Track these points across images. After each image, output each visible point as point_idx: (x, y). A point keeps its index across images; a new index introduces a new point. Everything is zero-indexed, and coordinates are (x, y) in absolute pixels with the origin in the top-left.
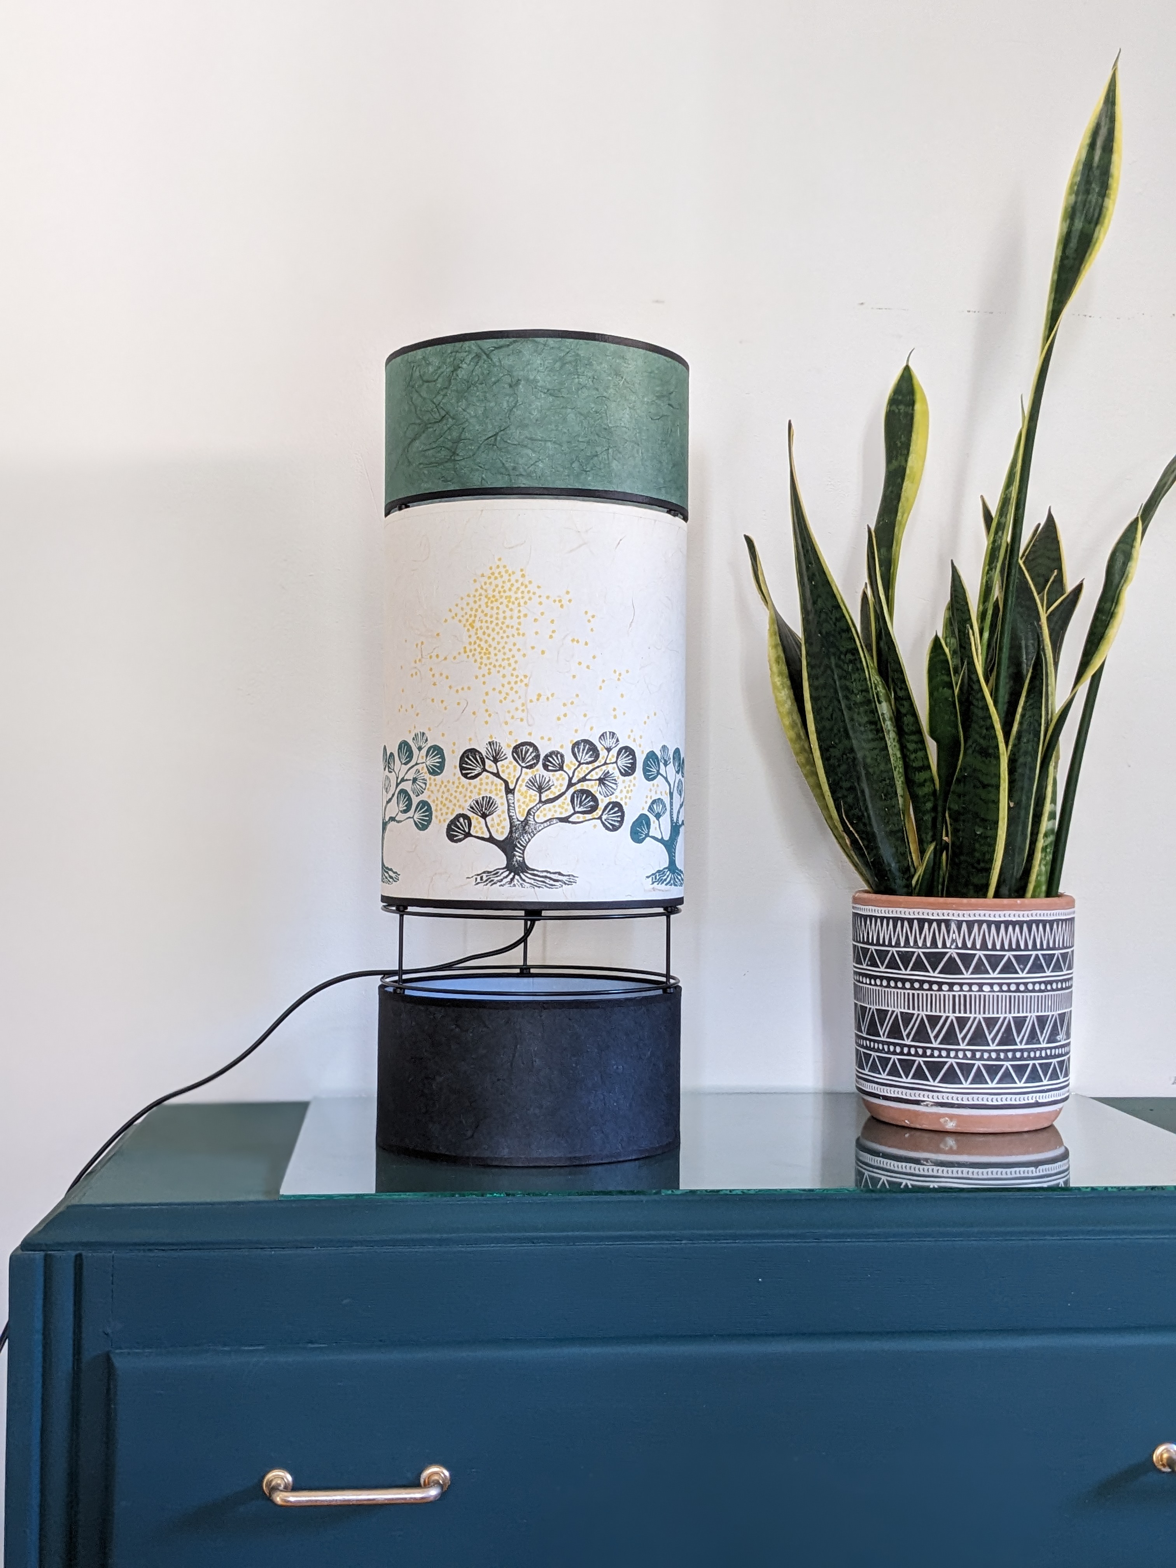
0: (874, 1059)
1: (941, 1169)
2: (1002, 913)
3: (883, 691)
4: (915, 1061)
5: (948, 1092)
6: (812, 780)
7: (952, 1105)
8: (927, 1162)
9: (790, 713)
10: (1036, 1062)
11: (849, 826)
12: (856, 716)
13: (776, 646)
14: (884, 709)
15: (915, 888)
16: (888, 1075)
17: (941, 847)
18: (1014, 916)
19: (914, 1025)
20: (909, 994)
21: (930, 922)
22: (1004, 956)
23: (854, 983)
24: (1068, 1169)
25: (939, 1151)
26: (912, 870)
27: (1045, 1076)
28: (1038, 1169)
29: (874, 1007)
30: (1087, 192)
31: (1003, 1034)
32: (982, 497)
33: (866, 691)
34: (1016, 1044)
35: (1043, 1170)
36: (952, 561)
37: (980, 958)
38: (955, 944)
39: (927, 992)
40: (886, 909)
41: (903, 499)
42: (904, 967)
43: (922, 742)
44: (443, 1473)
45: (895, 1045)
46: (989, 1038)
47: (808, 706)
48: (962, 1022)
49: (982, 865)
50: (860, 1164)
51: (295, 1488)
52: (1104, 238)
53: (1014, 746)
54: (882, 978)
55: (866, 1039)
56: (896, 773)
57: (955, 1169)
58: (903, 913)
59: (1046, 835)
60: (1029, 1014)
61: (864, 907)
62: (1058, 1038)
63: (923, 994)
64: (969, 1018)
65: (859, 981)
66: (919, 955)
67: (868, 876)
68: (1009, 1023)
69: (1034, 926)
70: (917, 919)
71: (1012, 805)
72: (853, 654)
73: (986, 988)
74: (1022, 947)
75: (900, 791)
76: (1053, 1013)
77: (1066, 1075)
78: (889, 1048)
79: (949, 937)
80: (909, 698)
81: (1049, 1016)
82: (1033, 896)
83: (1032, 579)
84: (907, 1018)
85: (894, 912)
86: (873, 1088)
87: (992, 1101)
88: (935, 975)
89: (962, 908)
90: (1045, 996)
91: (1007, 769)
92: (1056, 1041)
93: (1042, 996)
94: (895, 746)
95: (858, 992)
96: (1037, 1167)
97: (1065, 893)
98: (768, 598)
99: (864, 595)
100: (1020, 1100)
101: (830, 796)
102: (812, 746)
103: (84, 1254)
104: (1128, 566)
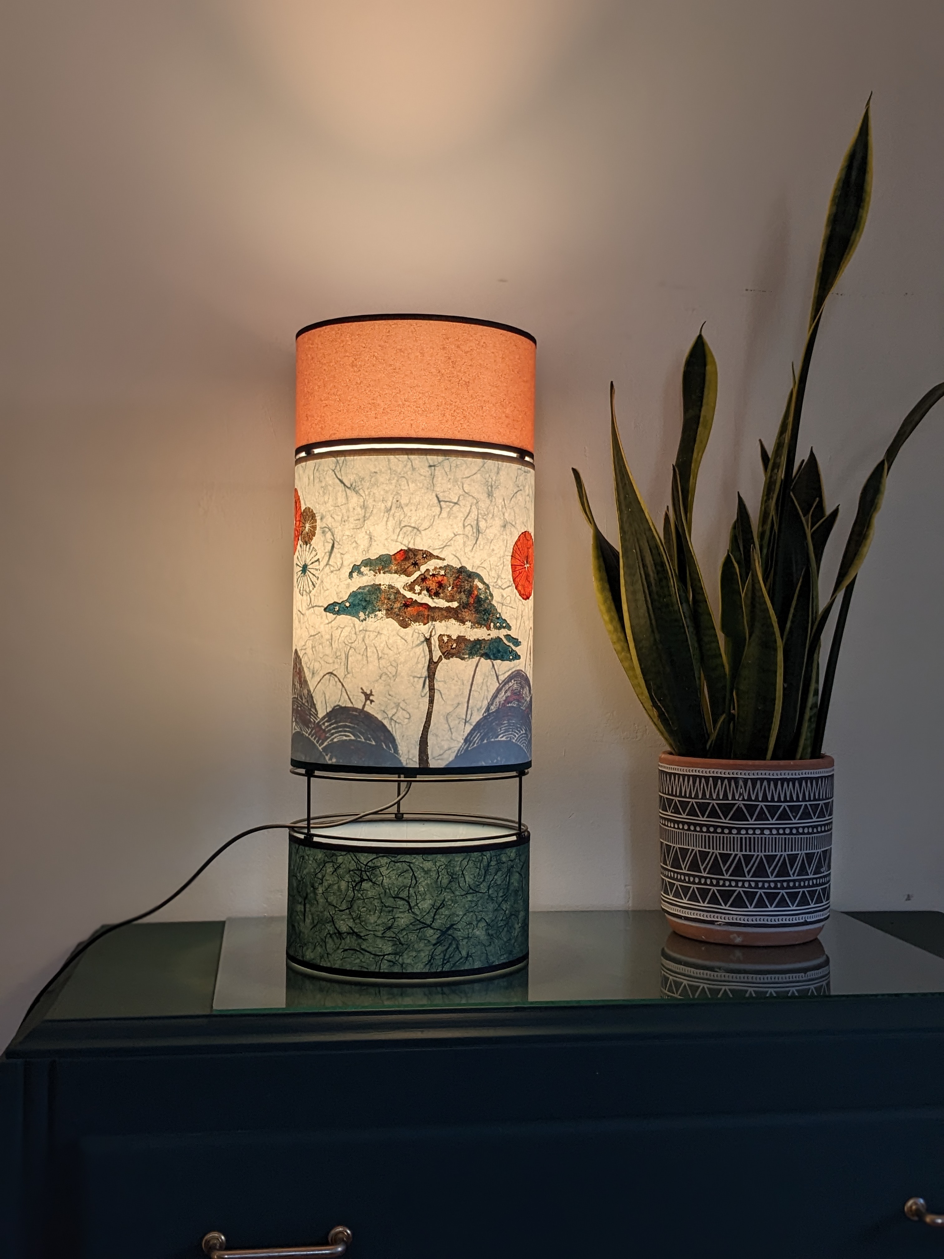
0: (677, 887)
1: (731, 975)
2: (779, 772)
4: (710, 889)
5: (737, 914)
6: (626, 663)
7: (739, 925)
8: (720, 969)
9: (609, 610)
10: (805, 890)
11: (657, 702)
12: (663, 615)
13: (597, 557)
14: (684, 609)
15: (709, 750)
16: (688, 900)
17: (730, 718)
18: (788, 774)
19: (710, 861)
21: (723, 779)
22: (781, 806)
23: (660, 826)
24: (829, 973)
25: (729, 961)
26: (707, 736)
27: (812, 900)
28: (806, 975)
29: (677, 846)
30: (846, 204)
31: (780, 868)
32: (760, 441)
33: (672, 595)
34: (790, 876)
35: (811, 974)
36: (738, 492)
37: (762, 808)
38: (742, 797)
39: (720, 835)
40: (687, 768)
41: (698, 441)
42: (701, 814)
43: (715, 636)
44: (347, 1232)
45: (694, 876)
46: (769, 871)
47: (625, 606)
48: (748, 858)
49: (763, 733)
50: (665, 969)
51: (229, 1247)
52: (859, 241)
53: (787, 640)
54: (683, 823)
55: (671, 871)
56: (693, 659)
57: (742, 976)
58: (700, 772)
59: (811, 709)
60: (799, 852)
61: (668, 766)
62: (822, 870)
63: (716, 837)
64: (753, 855)
65: (665, 825)
66: (713, 804)
67: (672, 742)
68: (785, 858)
69: (804, 783)
70: (712, 777)
71: (786, 685)
72: (661, 567)
73: (767, 832)
74: (795, 799)
76: (818, 851)
77: (828, 899)
78: (689, 879)
79: (737, 792)
80: (705, 602)
81: (815, 853)
82: (801, 759)
83: (799, 504)
84: (704, 855)
85: (694, 771)
86: (676, 910)
87: (771, 921)
88: (727, 821)
89: (747, 769)
90: (812, 837)
91: (782, 658)
92: (820, 872)
93: (810, 838)
94: (693, 638)
95: (663, 833)
96: (806, 973)
97: (826, 755)
98: (591, 520)
99: (667, 516)
100: (793, 920)
101: (642, 677)
102: (628, 638)
103: (57, 1061)
104: (877, 497)
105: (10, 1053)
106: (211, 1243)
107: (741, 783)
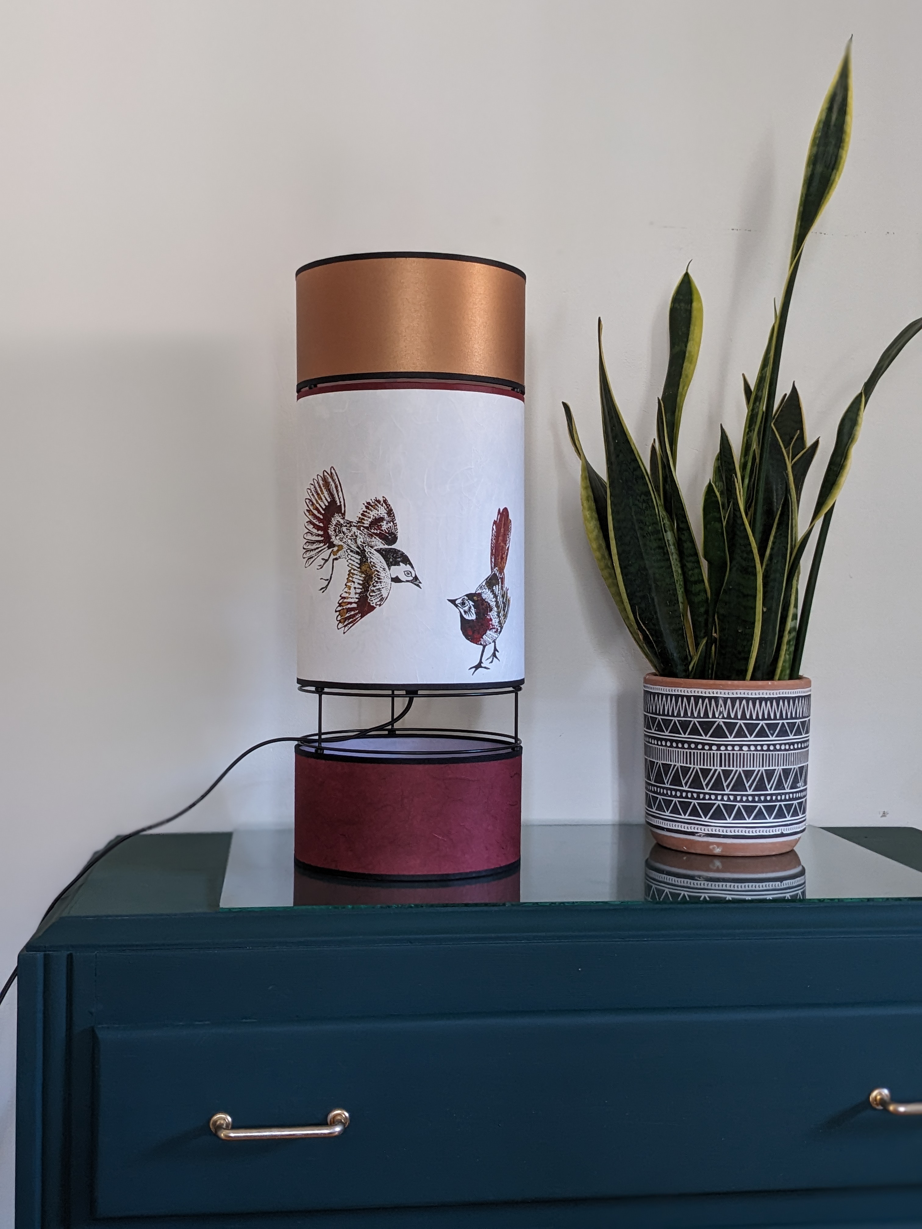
0: (660, 801)
1: (710, 883)
2: (757, 692)
3: (668, 523)
4: (691, 802)
5: (717, 826)
6: (614, 589)
7: (719, 836)
8: (700, 878)
9: (597, 538)
10: (782, 803)
11: (642, 625)
12: (648, 543)
13: (586, 488)
14: (669, 536)
15: (692, 671)
16: (670, 813)
17: (712, 641)
18: (766, 694)
19: (691, 776)
20: (687, 752)
21: (703, 698)
22: (759, 724)
23: (645, 744)
24: (804, 883)
25: (709, 870)
26: (689, 658)
27: (788, 813)
28: (782, 883)
29: (660, 762)
30: (826, 145)
31: (757, 782)
32: (743, 375)
33: (656, 523)
34: (767, 790)
35: (787, 883)
36: (721, 425)
37: (740, 725)
38: (722, 715)
39: (700, 751)
40: (670, 688)
41: (683, 376)
42: (683, 732)
43: (698, 562)
44: (345, 1115)
45: (676, 790)
46: (747, 786)
47: (612, 534)
48: (727, 773)
49: (743, 655)
50: (648, 878)
51: (235, 1126)
52: (838, 180)
53: (767, 565)
54: (666, 740)
55: (654, 786)
56: (677, 585)
57: (721, 884)
58: (682, 691)
59: (790, 632)
60: (776, 768)
61: (652, 686)
62: (798, 785)
63: (697, 753)
64: (733, 770)
65: (649, 742)
66: (694, 723)
67: (656, 663)
68: (762, 773)
69: (781, 702)
70: (694, 696)
71: (765, 610)
72: (646, 496)
73: (745, 748)
74: (772, 717)
75: (680, 599)
76: (794, 767)
77: (804, 812)
78: (671, 793)
79: (717, 710)
80: (688, 529)
81: (791, 768)
82: (779, 680)
83: (781, 437)
84: (685, 770)
85: (676, 691)
86: (659, 822)
87: (749, 833)
88: (707, 738)
89: (727, 688)
90: (789, 754)
91: (762, 583)
92: (796, 787)
93: (787, 754)
94: (677, 565)
95: (648, 750)
96: (781, 882)
97: (803, 676)
98: (580, 451)
99: (653, 448)
100: (769, 832)
101: (628, 602)
102: (614, 564)
103: (74, 954)
104: (854, 429)
105: (29, 947)
106: (218, 1123)
107: (721, 702)
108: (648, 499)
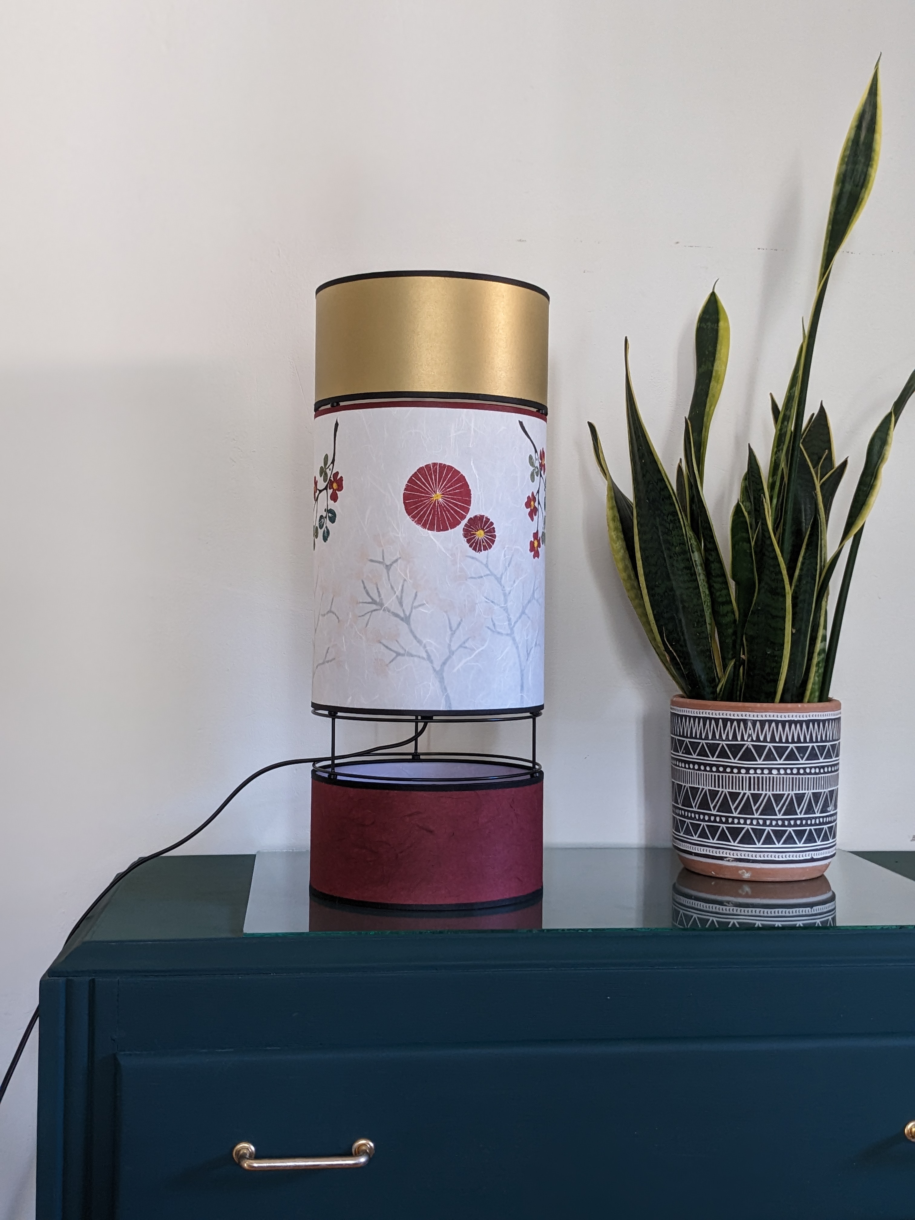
0: (688, 823)
1: (739, 909)
2: (787, 714)
3: (695, 543)
4: (720, 827)
5: (745, 851)
6: (640, 610)
7: (748, 861)
8: (729, 903)
9: (623, 559)
10: (812, 828)
11: (670, 647)
12: (675, 563)
13: (612, 508)
14: (696, 557)
15: (719, 693)
16: (698, 837)
17: (739, 663)
18: (796, 716)
19: (719, 799)
20: (715, 776)
21: (732, 721)
22: (788, 747)
23: (672, 767)
24: (835, 909)
25: (738, 895)
26: (717, 680)
27: (819, 838)
29: (688, 785)
30: (855, 163)
31: (787, 806)
32: (771, 394)
33: (684, 544)
34: (797, 814)
35: (817, 909)
36: (749, 444)
37: (770, 749)
38: (750, 738)
39: (729, 774)
40: (698, 710)
41: (710, 395)
42: (711, 755)
43: (726, 583)
44: (369, 1145)
45: (704, 814)
46: (777, 810)
47: (638, 555)
48: (756, 797)
49: (771, 677)
50: (676, 904)
51: (257, 1156)
52: (867, 198)
53: (796, 586)
54: (694, 763)
55: (682, 809)
56: (705, 606)
57: (750, 909)
58: (710, 714)
59: (819, 654)
60: (806, 792)
61: (680, 709)
62: (828, 809)
63: (726, 776)
64: (761, 794)
65: (676, 765)
66: (723, 746)
67: (684, 685)
68: (792, 797)
69: (811, 725)
70: (722, 718)
71: (794, 631)
72: (674, 516)
73: (775, 772)
74: (802, 740)
75: (708, 620)
76: (825, 790)
77: (834, 837)
78: (699, 817)
79: (746, 733)
80: (716, 549)
81: (822, 792)
82: (809, 702)
83: (809, 457)
84: (714, 794)
85: (704, 713)
86: (687, 846)
87: (779, 857)
88: (736, 761)
89: (756, 711)
90: (819, 777)
91: (791, 605)
92: (826, 812)
93: (817, 778)
94: (704, 585)
95: (674, 773)
96: (812, 908)
97: (833, 698)
98: (606, 471)
99: (680, 468)
100: (799, 857)
101: (655, 623)
102: (641, 585)
103: (96, 980)
104: (884, 449)
105: (52, 972)
106: (241, 1152)
107: (750, 724)
108: (675, 520)
